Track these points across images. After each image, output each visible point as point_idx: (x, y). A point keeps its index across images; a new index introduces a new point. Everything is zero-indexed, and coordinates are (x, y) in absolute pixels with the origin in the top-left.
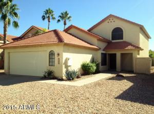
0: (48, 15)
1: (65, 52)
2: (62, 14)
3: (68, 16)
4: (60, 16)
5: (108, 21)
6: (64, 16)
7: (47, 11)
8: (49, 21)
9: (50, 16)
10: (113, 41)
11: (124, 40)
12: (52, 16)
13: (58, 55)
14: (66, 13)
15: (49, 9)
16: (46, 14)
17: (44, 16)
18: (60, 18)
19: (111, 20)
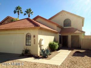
0: (18, 10)
1: (39, 34)
2: (27, 10)
3: (31, 11)
4: (26, 11)
5: (61, 14)
6: (28, 12)
7: (17, 7)
8: (19, 14)
9: (19, 11)
10: (64, 27)
11: (72, 27)
12: (21, 11)
13: (34, 36)
14: (30, 9)
15: (19, 7)
16: (16, 10)
17: (15, 11)
18: (26, 13)
19: (63, 14)
